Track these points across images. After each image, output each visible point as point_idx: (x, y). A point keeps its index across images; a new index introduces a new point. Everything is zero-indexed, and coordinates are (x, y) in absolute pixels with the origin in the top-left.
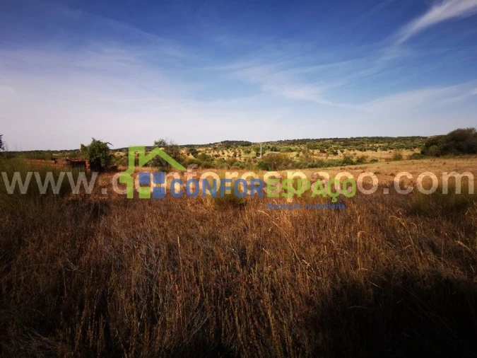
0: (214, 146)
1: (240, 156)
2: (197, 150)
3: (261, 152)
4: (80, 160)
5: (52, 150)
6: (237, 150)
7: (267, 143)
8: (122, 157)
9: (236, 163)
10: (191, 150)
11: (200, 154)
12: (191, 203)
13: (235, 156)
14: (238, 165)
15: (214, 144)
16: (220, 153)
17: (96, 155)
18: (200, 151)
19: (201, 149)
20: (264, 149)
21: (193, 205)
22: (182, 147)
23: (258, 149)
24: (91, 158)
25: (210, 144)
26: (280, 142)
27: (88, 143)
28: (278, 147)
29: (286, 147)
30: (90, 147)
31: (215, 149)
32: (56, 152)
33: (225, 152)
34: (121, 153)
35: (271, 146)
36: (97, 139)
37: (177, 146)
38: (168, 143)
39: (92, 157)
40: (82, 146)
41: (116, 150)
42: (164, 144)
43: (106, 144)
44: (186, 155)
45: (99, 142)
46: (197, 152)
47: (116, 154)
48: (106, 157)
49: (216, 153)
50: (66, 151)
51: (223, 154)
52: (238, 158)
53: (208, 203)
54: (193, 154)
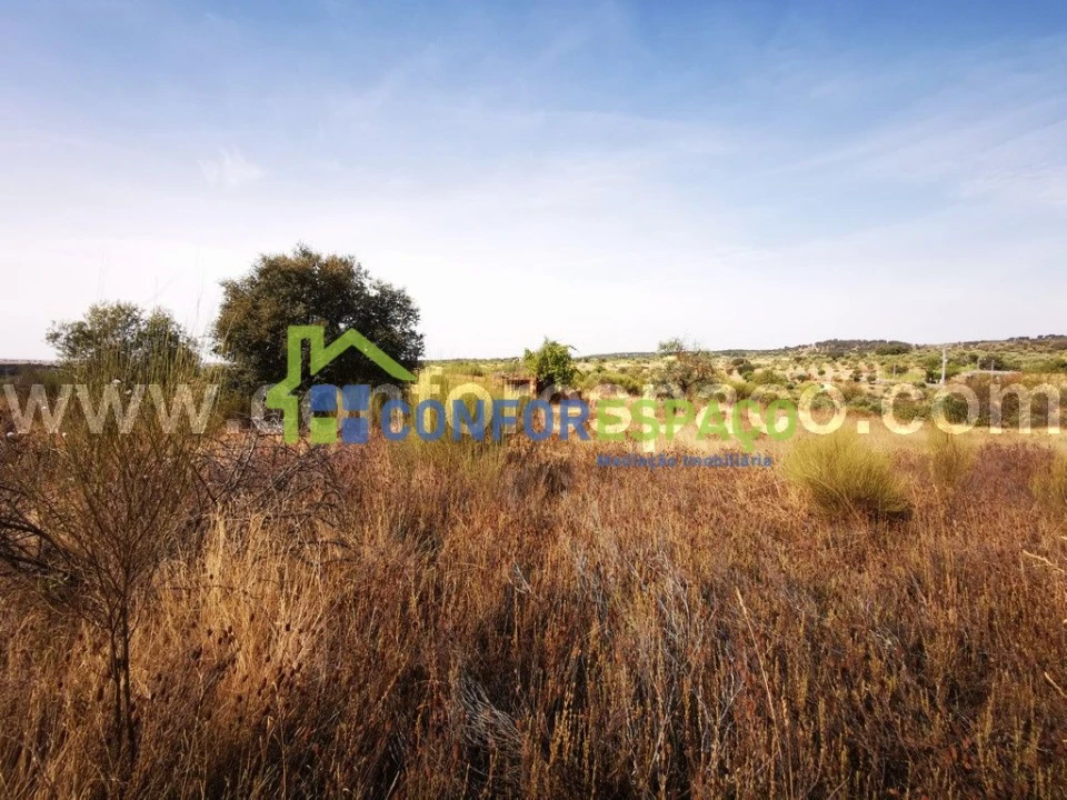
0: (797, 355)
1: (871, 379)
2: (753, 363)
3: (943, 371)
4: (522, 378)
5: (478, 358)
6: (862, 365)
7: (967, 345)
8: (589, 373)
9: (858, 399)
10: (736, 363)
11: (758, 371)
12: (746, 490)
13: (857, 380)
14: (865, 404)
15: (796, 349)
16: (813, 370)
17: (547, 369)
18: (759, 366)
19: (760, 361)
20: (957, 363)
21: (751, 496)
22: (718, 354)
23: (935, 363)
24: (539, 374)
25: (787, 349)
26: (1022, 343)
27: (536, 346)
28: (1008, 357)
29: (1045, 356)
30: (539, 354)
31: (798, 360)
32: (485, 362)
33: (828, 369)
34: (587, 365)
35: (982, 355)
36: (551, 340)
37: (707, 353)
38: (689, 346)
39: (541, 372)
40: (527, 351)
41: (579, 360)
42: (680, 348)
43: (566, 347)
44: (724, 372)
45: (554, 344)
46: (752, 368)
47: (579, 366)
48: (565, 373)
49: (801, 371)
50: (498, 360)
51: (822, 373)
52: (865, 387)
53: (793, 498)
54: (740, 371)
